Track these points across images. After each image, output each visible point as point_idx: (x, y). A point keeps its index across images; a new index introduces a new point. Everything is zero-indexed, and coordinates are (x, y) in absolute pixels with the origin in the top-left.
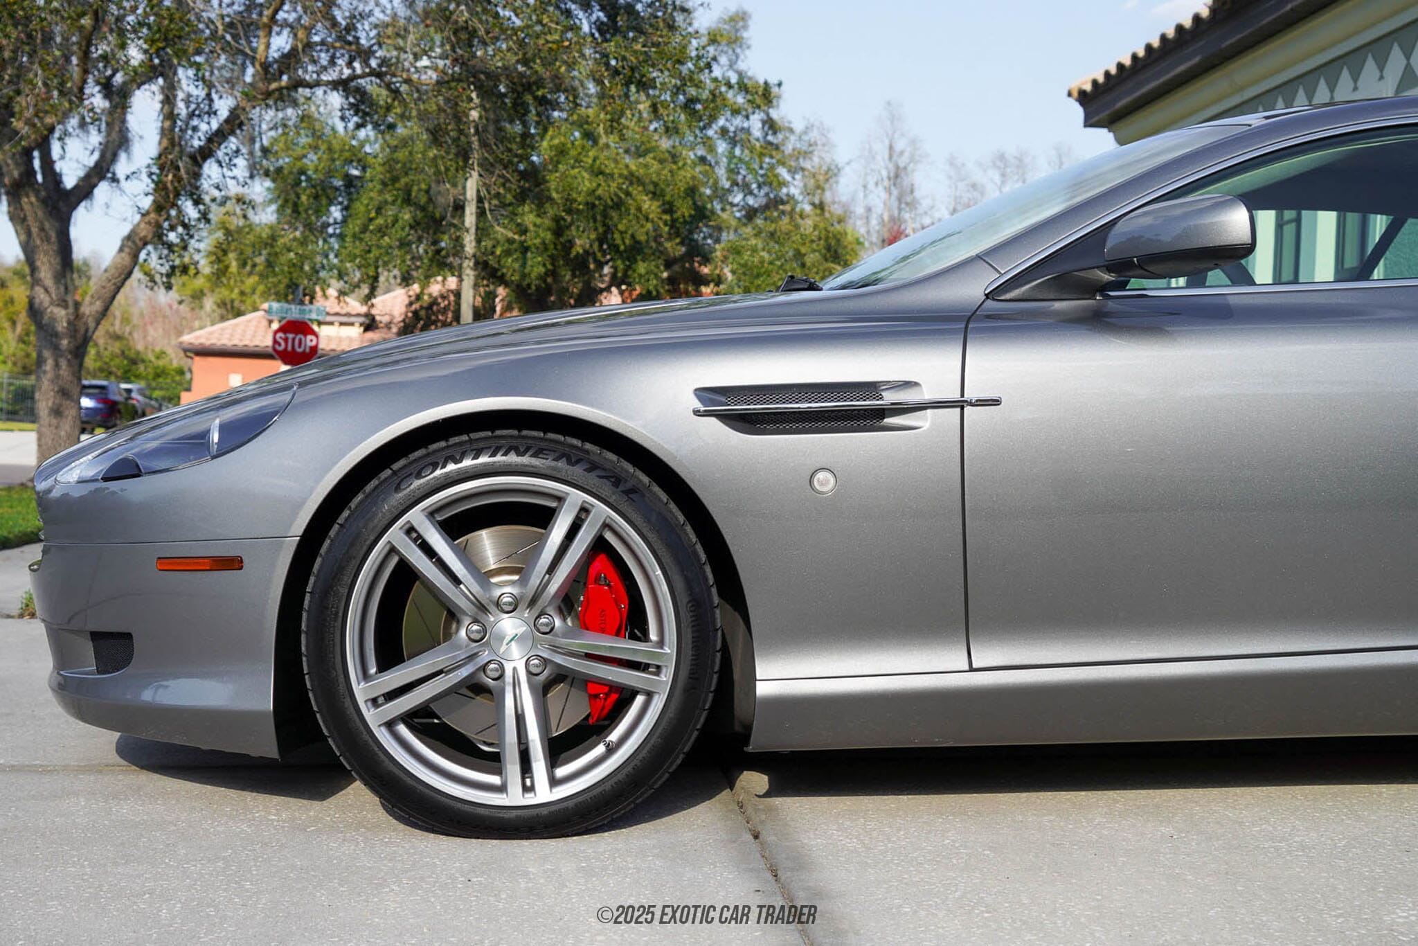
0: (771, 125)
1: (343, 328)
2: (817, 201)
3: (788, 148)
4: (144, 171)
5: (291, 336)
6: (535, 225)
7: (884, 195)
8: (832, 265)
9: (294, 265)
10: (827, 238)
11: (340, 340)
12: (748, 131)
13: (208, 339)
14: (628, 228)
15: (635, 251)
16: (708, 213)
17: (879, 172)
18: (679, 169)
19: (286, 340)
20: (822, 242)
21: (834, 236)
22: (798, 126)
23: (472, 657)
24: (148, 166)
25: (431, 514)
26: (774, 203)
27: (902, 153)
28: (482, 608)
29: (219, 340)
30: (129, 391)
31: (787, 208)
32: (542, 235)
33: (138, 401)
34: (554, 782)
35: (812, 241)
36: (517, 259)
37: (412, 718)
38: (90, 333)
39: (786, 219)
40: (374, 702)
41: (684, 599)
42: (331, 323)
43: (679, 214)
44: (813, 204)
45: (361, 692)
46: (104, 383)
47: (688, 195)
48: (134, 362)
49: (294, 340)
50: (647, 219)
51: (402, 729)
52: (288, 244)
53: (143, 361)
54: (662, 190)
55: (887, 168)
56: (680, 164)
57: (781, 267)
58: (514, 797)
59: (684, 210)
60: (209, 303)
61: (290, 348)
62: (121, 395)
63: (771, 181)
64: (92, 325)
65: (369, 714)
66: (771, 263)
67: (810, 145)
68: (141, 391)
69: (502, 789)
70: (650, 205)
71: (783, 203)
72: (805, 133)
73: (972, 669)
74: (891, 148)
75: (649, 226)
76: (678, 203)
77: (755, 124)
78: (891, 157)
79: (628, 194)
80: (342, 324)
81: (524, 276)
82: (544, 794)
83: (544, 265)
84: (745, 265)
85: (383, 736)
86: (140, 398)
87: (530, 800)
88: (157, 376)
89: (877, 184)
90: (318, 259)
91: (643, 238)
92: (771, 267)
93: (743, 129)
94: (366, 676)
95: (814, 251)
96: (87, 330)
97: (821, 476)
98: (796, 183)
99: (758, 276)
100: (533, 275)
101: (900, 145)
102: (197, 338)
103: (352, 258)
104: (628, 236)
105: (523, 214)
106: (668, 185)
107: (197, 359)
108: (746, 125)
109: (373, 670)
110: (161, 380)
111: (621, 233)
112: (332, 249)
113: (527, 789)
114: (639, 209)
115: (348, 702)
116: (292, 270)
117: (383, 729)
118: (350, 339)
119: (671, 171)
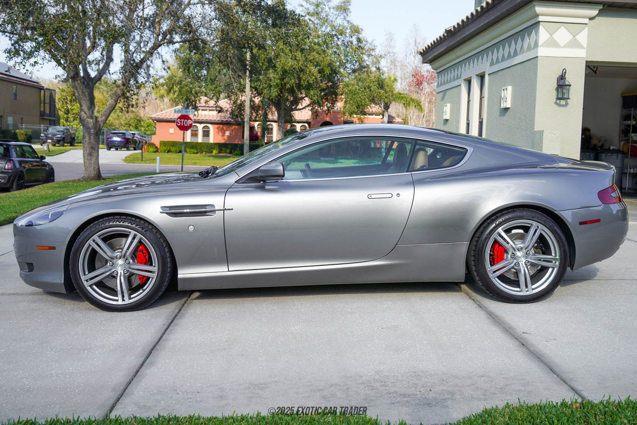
0: (359, 40)
1: (211, 112)
2: (377, 66)
3: (366, 48)
4: (118, 71)
5: (182, 120)
6: (274, 78)
7: (413, 59)
8: (381, 90)
9: (188, 91)
10: (378, 81)
11: (209, 116)
12: (352, 43)
13: (161, 116)
14: (306, 78)
15: (309, 87)
16: (337, 72)
17: (411, 50)
18: (326, 57)
19: (181, 122)
20: (377, 82)
21: (381, 81)
22: (370, 40)
23: (110, 270)
24: (120, 70)
25: (99, 237)
26: (361, 67)
27: (419, 43)
28: (112, 258)
29: (165, 116)
30: (134, 134)
31: (366, 69)
32: (276, 81)
33: (137, 138)
34: (130, 298)
35: (374, 82)
36: (268, 90)
37: (97, 284)
38: (101, 128)
39: (365, 74)
40: (87, 281)
41: (159, 255)
42: (206, 110)
43: (326, 73)
44: (376, 67)
45: (83, 278)
46: (124, 132)
47: (329, 66)
48: (140, 121)
49: (184, 122)
50: (313, 75)
51: (94, 287)
52: (186, 84)
53: (143, 120)
54: (320, 64)
55: (414, 48)
56: (326, 55)
57: (362, 91)
58: (120, 302)
59: (327, 71)
60: (166, 100)
61: (182, 125)
62: (131, 136)
63: (360, 61)
64: (102, 124)
65: (85, 283)
66: (359, 90)
67: (374, 47)
68: (139, 134)
69: (117, 300)
70: (314, 70)
71: (364, 68)
72: (372, 42)
73: (229, 271)
74: (415, 41)
75: (314, 77)
76: (325, 69)
77: (354, 40)
78: (415, 45)
79: (306, 66)
80: (210, 110)
81: (270, 96)
82: (127, 301)
83: (277, 92)
84: (350, 91)
85: (89, 289)
86: (138, 137)
87: (124, 303)
88: (148, 126)
89: (410, 54)
90: (197, 89)
91: (312, 82)
92: (359, 91)
93: (350, 41)
94: (85, 274)
95: (374, 85)
96: (100, 127)
97: (191, 227)
98: (369, 60)
99: (354, 94)
100: (274, 96)
101: (419, 40)
102: (157, 115)
103: (211, 90)
104: (306, 81)
105: (269, 74)
106: (322, 62)
107: (158, 123)
108: (351, 40)
109: (87, 273)
110: (149, 127)
111: (304, 80)
112: (202, 86)
113: (123, 300)
114: (310, 72)
115: (80, 281)
116: (187, 93)
117: (89, 287)
118: (213, 116)
119: (323, 57)
